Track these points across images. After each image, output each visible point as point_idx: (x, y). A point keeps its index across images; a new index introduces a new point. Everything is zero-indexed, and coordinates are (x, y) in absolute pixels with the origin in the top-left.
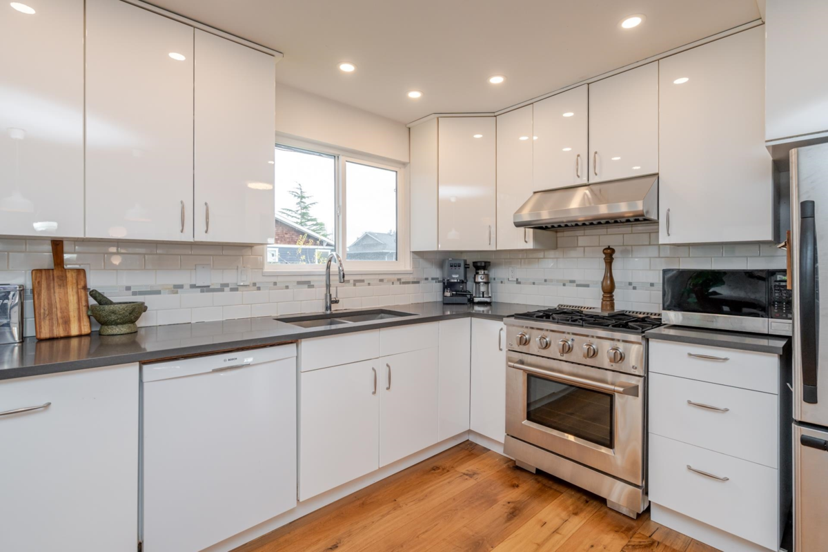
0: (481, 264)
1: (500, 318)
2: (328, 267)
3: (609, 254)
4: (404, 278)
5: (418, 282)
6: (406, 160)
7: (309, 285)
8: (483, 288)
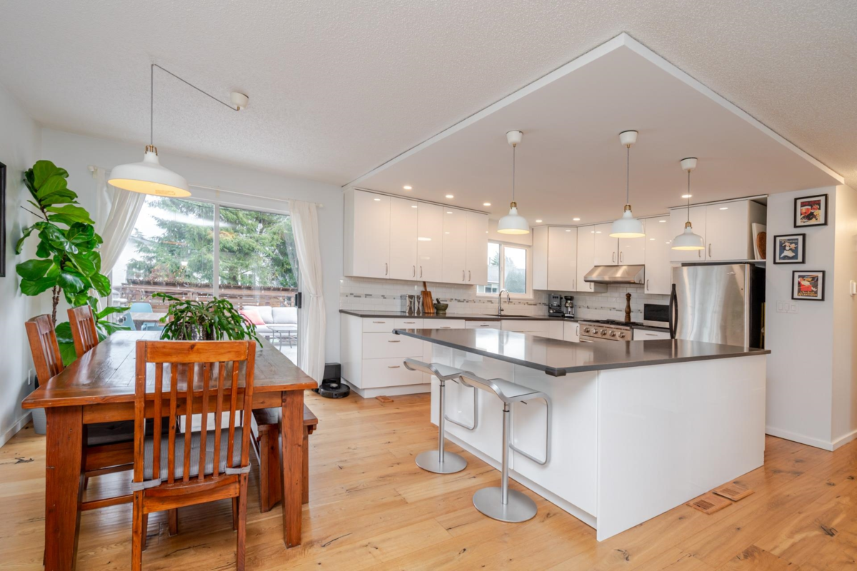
0: (570, 298)
1: (577, 321)
2: (500, 295)
3: (629, 296)
4: (530, 302)
5: (535, 305)
6: (531, 244)
7: (491, 302)
8: (569, 310)
